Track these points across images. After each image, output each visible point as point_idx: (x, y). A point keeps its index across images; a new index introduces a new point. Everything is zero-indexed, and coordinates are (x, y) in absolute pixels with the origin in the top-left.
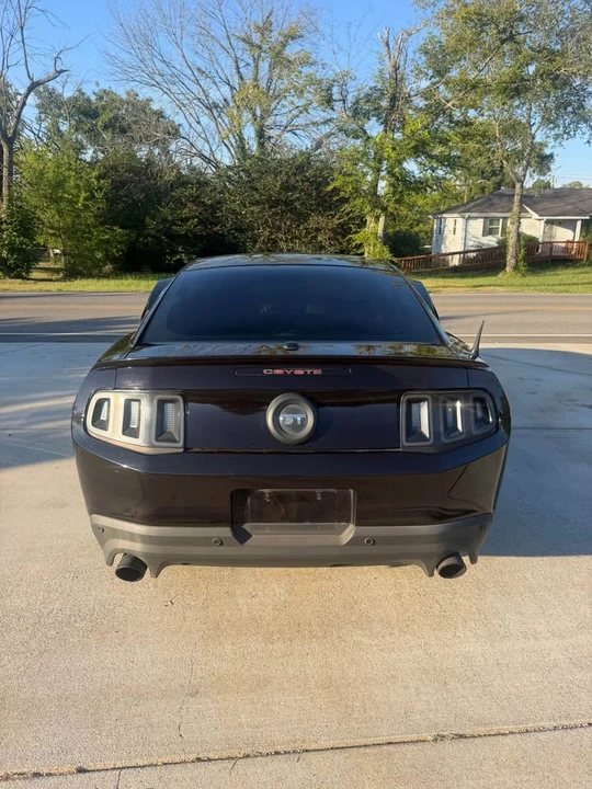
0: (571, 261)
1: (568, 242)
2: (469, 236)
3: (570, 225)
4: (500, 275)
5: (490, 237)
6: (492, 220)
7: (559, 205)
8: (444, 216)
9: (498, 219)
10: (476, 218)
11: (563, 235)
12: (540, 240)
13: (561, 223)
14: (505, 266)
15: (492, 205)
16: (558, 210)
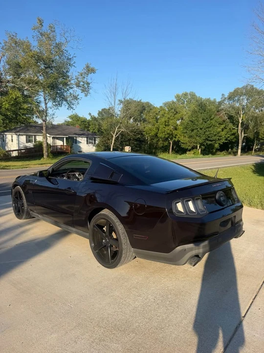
0: (65, 153)
1: (61, 146)
2: (20, 143)
3: (62, 139)
4: (42, 159)
5: (29, 143)
6: (30, 136)
7: (55, 131)
8: (5, 133)
9: (32, 136)
10: (22, 135)
11: (59, 143)
12: (51, 145)
13: (58, 138)
14: (43, 155)
15: (28, 130)
16: (56, 134)
